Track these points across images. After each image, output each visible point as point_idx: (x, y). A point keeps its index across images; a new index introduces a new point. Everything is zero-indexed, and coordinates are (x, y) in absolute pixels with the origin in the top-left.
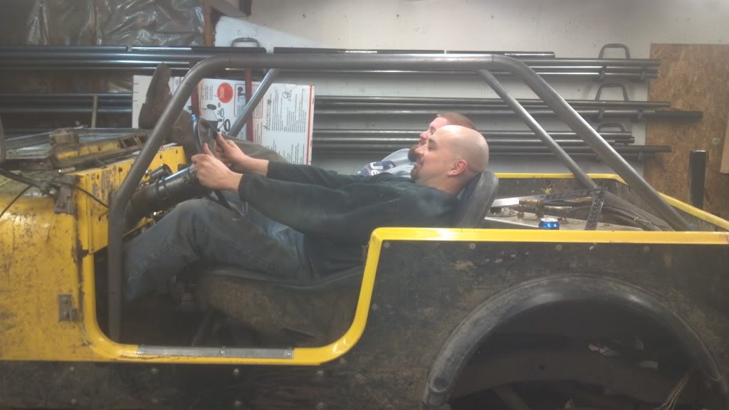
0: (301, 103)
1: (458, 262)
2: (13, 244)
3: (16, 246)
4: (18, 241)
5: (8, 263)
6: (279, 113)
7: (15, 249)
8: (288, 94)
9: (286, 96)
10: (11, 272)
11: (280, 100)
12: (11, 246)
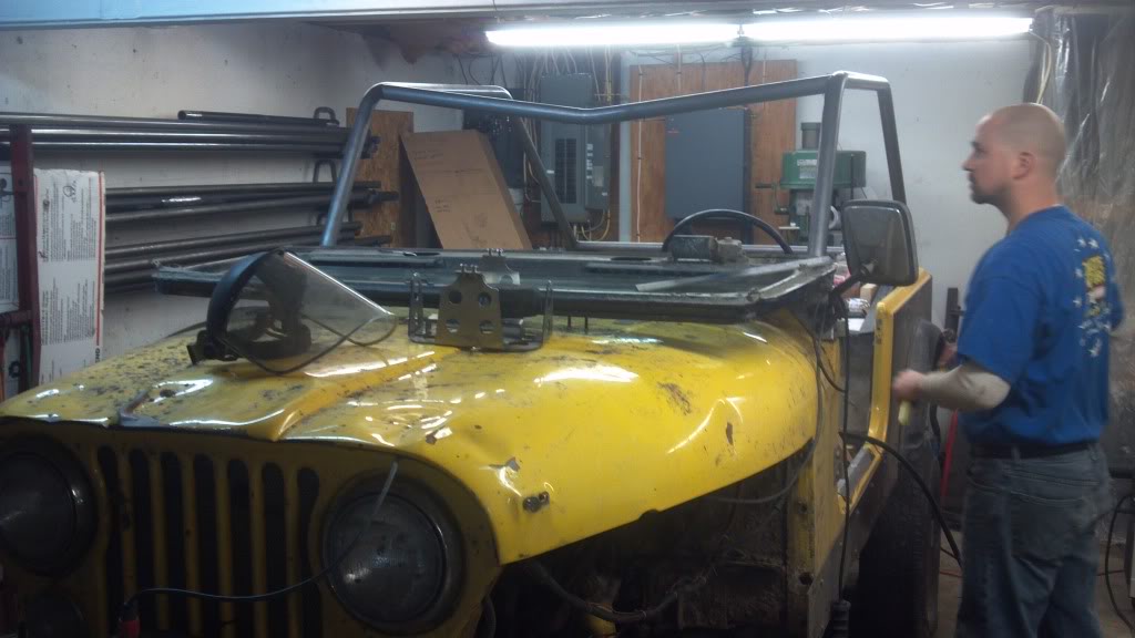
0: (89, 205)
6: (60, 226)
8: (71, 188)
9: (68, 193)
11: (60, 200)
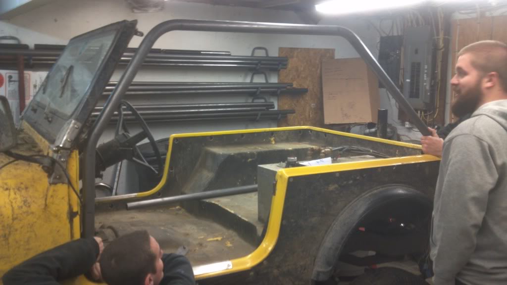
1: (330, 186)
2: (12, 215)
3: (15, 216)
4: (17, 211)
5: (7, 232)
7: (14, 219)
10: (11, 240)
12: (11, 217)
